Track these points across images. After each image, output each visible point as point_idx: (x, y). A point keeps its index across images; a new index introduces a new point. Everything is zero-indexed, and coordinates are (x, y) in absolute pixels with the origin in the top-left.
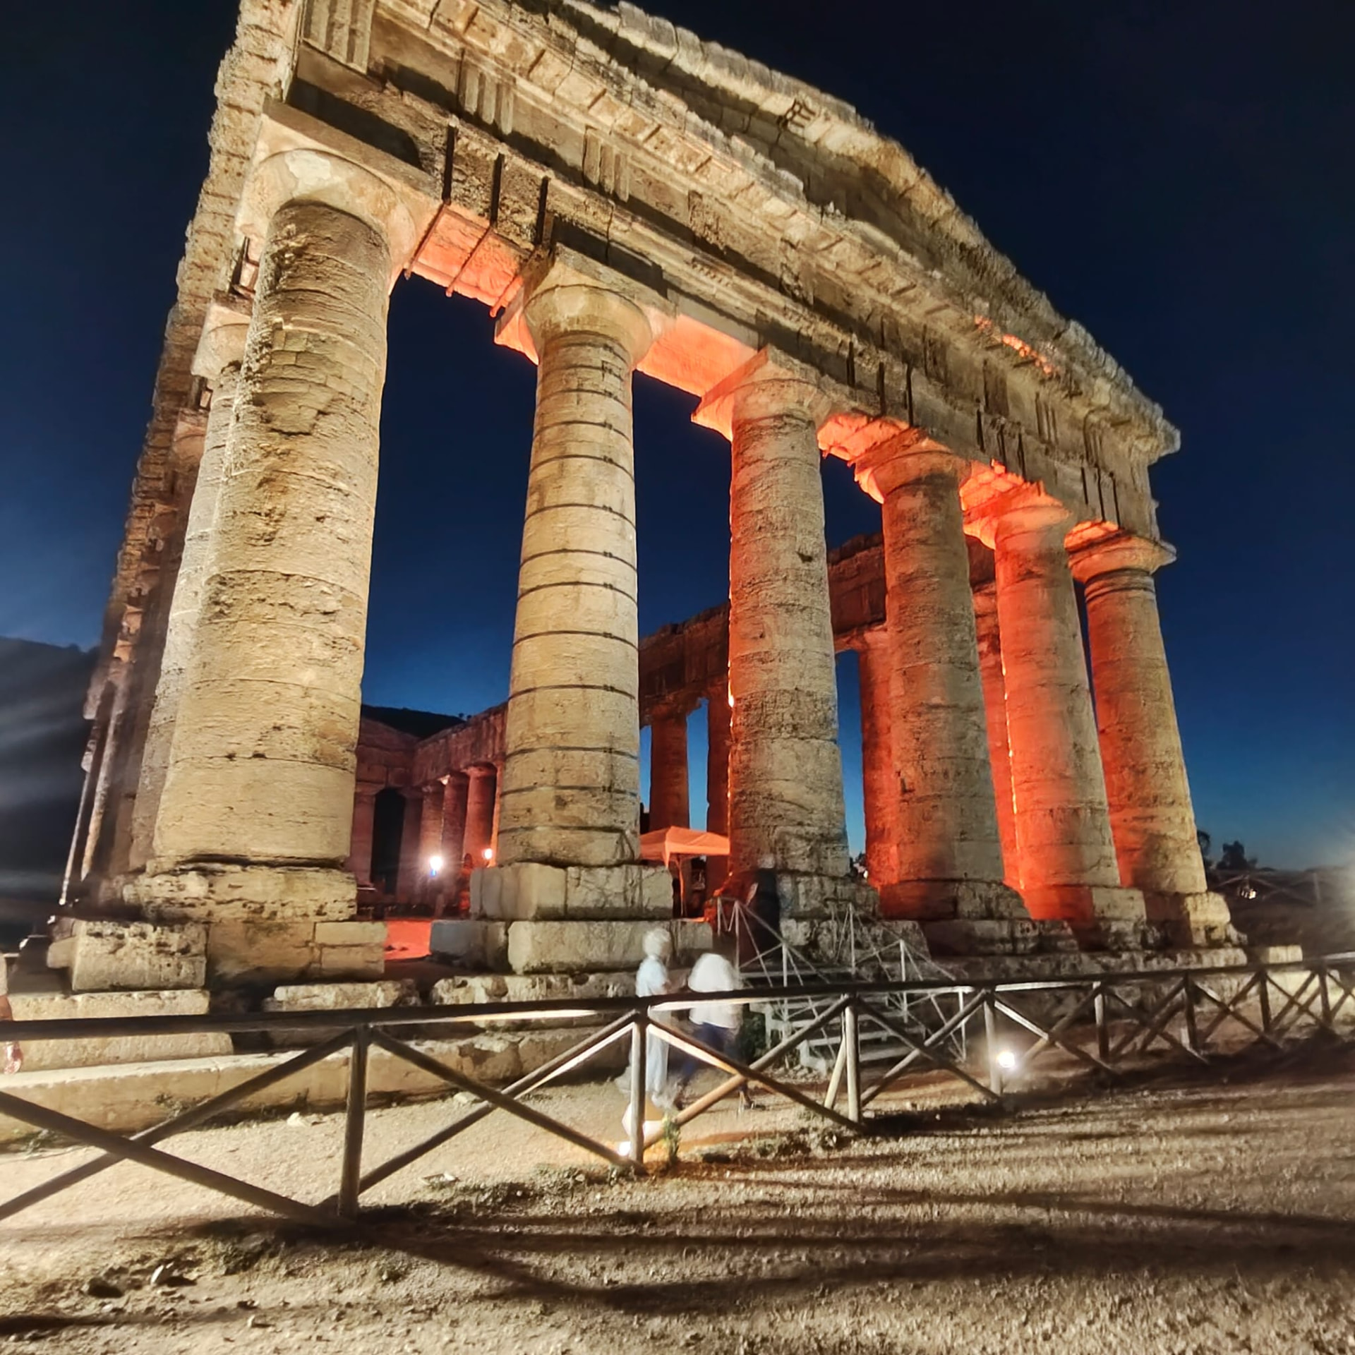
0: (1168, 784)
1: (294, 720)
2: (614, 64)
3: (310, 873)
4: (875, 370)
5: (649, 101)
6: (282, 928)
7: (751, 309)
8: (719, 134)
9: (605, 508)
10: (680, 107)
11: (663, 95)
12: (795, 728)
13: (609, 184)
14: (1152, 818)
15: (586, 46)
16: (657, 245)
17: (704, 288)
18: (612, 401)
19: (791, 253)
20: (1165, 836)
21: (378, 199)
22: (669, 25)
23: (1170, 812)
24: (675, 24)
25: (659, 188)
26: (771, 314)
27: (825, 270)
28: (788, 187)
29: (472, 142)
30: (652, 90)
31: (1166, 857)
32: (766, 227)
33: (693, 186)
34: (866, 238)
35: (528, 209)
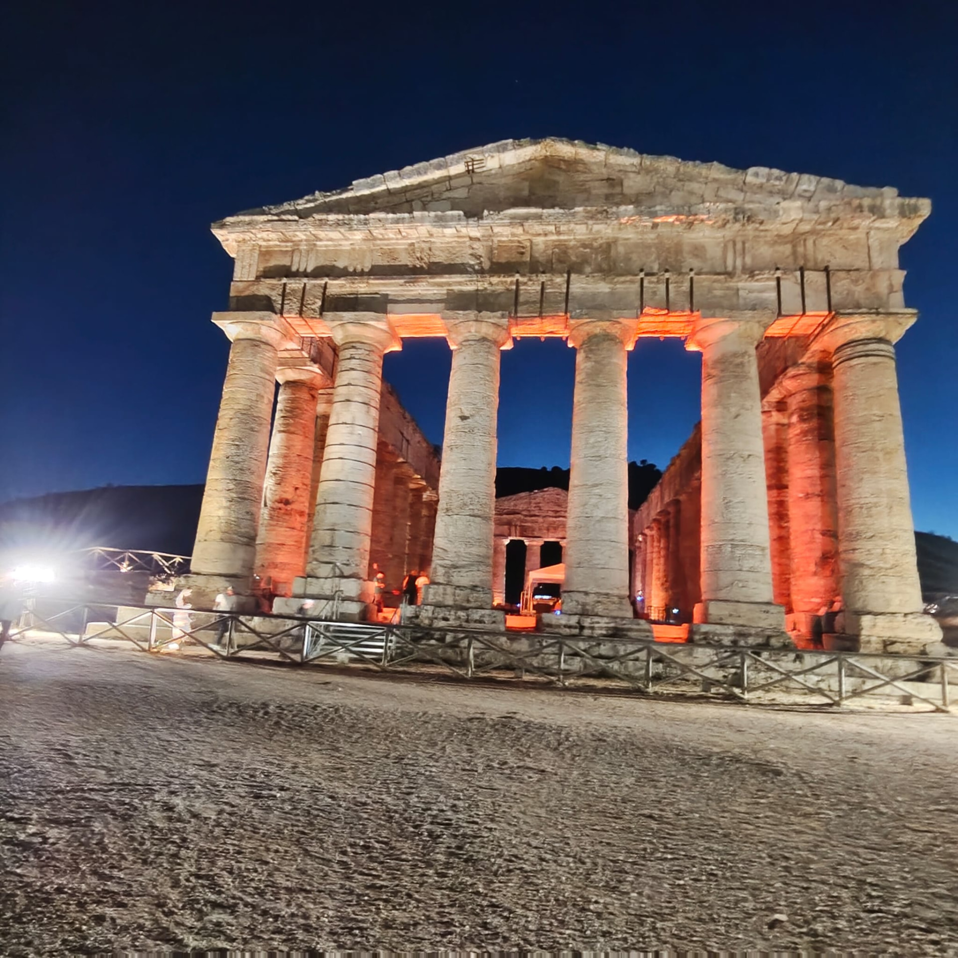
0: (869, 521)
1: (215, 528)
2: (346, 216)
3: (215, 578)
4: (539, 288)
5: (366, 223)
6: (207, 595)
7: (444, 291)
8: (406, 215)
9: (343, 423)
10: (382, 215)
11: (372, 215)
12: (447, 510)
13: (359, 268)
14: (854, 550)
15: (332, 217)
16: (384, 285)
17: (412, 293)
18: (353, 372)
19: (476, 245)
20: (862, 565)
21: (253, 329)
22: (379, 176)
23: (869, 545)
24: (382, 173)
25: (391, 253)
26: (456, 288)
27: (504, 242)
28: (452, 218)
29: (294, 285)
30: (367, 216)
31: (861, 582)
32: (456, 239)
33: (409, 241)
34: (513, 217)
35: (317, 300)
